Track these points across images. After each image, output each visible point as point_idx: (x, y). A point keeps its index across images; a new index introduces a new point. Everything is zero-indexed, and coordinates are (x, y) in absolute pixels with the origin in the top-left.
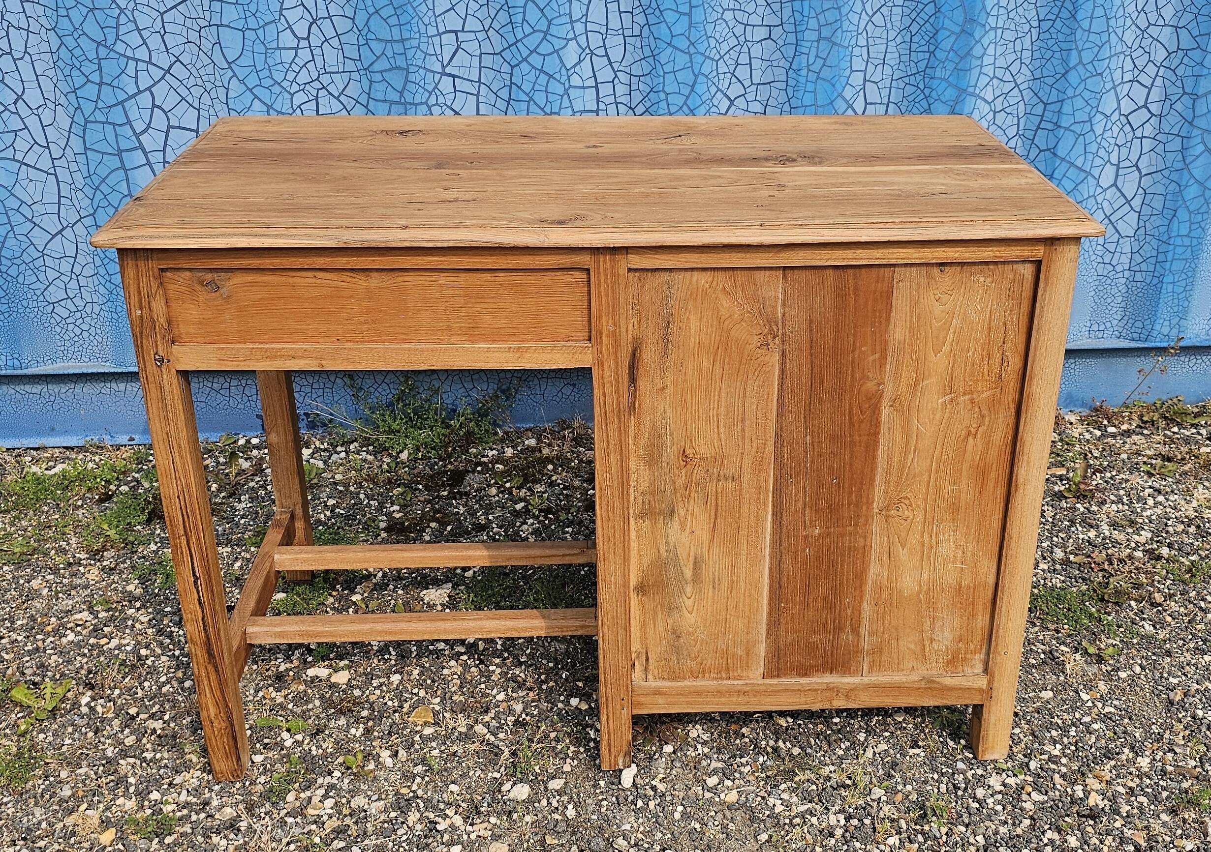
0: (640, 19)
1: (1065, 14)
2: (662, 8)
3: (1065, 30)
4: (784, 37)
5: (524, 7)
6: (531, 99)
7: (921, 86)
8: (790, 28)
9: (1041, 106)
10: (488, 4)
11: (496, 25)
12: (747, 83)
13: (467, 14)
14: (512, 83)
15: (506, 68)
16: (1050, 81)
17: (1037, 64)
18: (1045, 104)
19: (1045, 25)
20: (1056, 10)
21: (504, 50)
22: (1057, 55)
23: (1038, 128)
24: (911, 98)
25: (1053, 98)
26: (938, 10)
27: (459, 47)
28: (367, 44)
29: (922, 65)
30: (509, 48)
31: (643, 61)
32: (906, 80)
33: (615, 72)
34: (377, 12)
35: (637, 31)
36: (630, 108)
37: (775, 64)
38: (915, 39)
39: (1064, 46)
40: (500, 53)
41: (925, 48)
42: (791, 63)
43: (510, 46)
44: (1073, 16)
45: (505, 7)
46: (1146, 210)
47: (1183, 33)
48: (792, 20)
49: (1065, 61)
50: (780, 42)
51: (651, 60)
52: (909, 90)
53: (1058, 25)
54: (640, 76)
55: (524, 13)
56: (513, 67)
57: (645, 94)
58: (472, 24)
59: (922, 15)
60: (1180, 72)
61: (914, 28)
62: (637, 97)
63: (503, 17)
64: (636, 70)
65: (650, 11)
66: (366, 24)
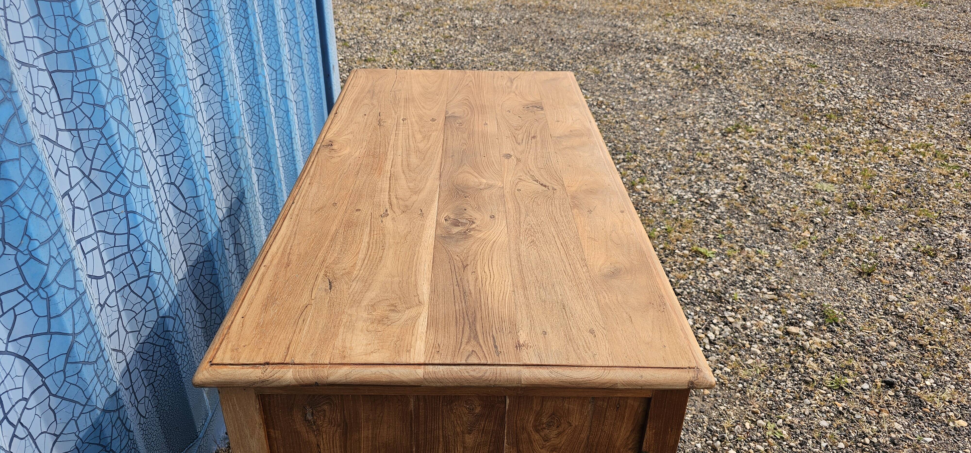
0: (161, 104)
1: (270, 15)
2: (176, 87)
3: (273, 24)
4: (212, 80)
5: (118, 133)
6: (144, 217)
7: (254, 83)
8: (214, 71)
9: (274, 72)
10: (82, 147)
11: (97, 164)
12: (203, 124)
13: (69, 168)
14: (127, 212)
15: (118, 201)
16: (274, 56)
17: (267, 49)
18: (276, 71)
19: (264, 23)
20: (266, 14)
21: (112, 184)
22: (273, 40)
23: (277, 86)
24: (250, 94)
25: (278, 66)
26: (250, 30)
27: (74, 208)
28: (32, 257)
29: (251, 69)
30: (116, 180)
31: (172, 139)
32: (246, 83)
33: (155, 159)
34: (31, 212)
35: (161, 116)
36: (172, 183)
37: (212, 102)
38: (244, 54)
39: (274, 33)
40: (109, 191)
41: (250, 58)
42: (222, 96)
43: (117, 178)
44: (274, 14)
45: (103, 141)
46: (299, 111)
47: (287, 10)
48: (215, 65)
49: (277, 42)
50: (211, 84)
51: (178, 135)
52: (249, 88)
53: (269, 21)
54: (172, 153)
55: (120, 138)
56: (124, 197)
57: (180, 166)
58: (76, 175)
59: (243, 36)
60: (291, 33)
61: (241, 46)
62: (174, 171)
63: (103, 152)
64: (169, 149)
65: (168, 93)
66: (25, 234)
